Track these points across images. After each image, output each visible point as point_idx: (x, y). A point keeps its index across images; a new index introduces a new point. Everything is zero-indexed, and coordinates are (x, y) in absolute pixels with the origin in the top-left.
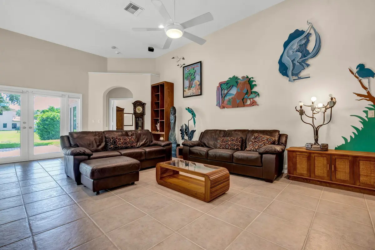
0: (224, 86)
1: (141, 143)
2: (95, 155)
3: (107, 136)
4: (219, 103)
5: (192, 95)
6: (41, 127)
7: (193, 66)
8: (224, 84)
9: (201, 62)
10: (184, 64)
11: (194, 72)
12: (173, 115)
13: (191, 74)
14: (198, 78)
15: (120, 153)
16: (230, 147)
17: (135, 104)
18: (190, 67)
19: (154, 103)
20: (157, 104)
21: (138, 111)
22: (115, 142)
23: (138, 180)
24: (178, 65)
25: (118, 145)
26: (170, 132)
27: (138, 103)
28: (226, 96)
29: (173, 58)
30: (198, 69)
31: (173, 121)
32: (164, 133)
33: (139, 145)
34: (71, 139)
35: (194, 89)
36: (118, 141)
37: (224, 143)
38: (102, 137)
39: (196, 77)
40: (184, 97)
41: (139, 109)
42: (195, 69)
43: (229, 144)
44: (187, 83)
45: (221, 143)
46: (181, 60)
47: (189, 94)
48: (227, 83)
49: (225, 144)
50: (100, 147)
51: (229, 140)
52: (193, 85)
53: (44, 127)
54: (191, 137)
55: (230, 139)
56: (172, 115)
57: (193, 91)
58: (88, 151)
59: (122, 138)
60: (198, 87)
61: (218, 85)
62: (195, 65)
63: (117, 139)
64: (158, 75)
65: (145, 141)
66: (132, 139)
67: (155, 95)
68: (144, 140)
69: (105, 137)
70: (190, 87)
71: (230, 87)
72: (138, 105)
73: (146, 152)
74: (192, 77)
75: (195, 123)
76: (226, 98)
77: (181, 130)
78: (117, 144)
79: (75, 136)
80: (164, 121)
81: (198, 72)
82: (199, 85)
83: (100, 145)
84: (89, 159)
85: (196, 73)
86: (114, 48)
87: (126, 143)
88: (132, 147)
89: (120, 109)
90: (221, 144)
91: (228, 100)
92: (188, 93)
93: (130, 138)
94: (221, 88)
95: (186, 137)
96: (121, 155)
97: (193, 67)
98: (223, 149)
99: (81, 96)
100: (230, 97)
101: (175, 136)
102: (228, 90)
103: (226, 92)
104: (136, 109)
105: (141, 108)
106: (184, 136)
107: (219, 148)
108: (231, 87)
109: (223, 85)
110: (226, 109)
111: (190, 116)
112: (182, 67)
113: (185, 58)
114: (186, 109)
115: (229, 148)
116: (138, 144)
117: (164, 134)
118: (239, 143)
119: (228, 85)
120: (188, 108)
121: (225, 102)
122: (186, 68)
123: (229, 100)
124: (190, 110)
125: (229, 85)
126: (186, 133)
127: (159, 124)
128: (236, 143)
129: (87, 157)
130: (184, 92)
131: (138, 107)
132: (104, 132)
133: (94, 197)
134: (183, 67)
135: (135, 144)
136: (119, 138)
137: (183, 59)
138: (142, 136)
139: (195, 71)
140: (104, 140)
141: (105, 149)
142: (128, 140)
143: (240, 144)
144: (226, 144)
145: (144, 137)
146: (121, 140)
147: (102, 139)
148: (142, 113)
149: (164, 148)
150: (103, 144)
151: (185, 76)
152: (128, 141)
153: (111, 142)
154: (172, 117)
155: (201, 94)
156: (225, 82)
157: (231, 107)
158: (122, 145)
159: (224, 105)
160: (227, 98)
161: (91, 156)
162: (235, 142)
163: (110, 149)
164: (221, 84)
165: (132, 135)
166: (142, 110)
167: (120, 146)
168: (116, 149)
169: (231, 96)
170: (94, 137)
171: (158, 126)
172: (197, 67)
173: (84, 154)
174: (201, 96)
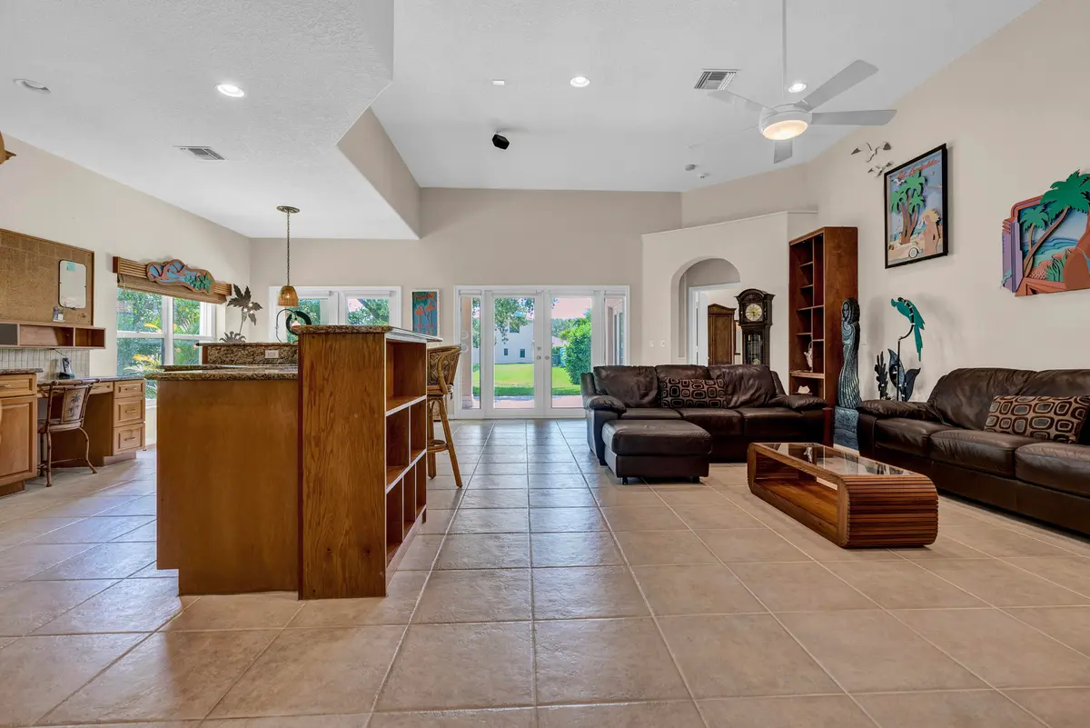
0: (1034, 217)
1: (744, 398)
2: (630, 413)
3: (662, 375)
4: (1013, 276)
5: (913, 256)
6: (574, 356)
7: (917, 165)
8: (1034, 207)
9: (943, 148)
10: (889, 165)
11: (921, 184)
12: (849, 323)
13: (910, 192)
14: (934, 200)
15: (681, 414)
16: (1029, 430)
17: (743, 299)
18: (908, 170)
19: (799, 291)
20: (807, 293)
21: (750, 317)
22: (675, 391)
23: (706, 475)
24: (871, 170)
25: (681, 397)
26: (843, 373)
27: (751, 297)
28: (1042, 250)
29: (857, 151)
30: (934, 172)
31: (849, 342)
32: (822, 376)
33: (736, 402)
34: (596, 378)
35: (921, 239)
36: (681, 388)
37: (1009, 415)
38: (652, 378)
39: (929, 201)
40: (887, 267)
41: (754, 313)
42: (923, 174)
43: (1026, 419)
44: (897, 221)
45: (998, 414)
46: (881, 151)
47: (904, 256)
48: (1044, 203)
49: (1013, 417)
50: (647, 399)
51: (1030, 406)
52: (918, 227)
53: (578, 357)
54: (907, 392)
55: (1033, 403)
56: (846, 323)
57: (920, 243)
58: (618, 403)
59: (691, 383)
60: (936, 231)
61: (1008, 216)
62: (925, 161)
63: (680, 385)
64: (813, 209)
65: (752, 395)
66: (716, 386)
67: (801, 268)
68: (752, 392)
69: (658, 379)
70: (907, 234)
71: (1057, 216)
72: (750, 300)
73: (742, 418)
74: (916, 200)
75: (919, 346)
76: (1041, 258)
77: (877, 368)
78: (679, 396)
79: (604, 373)
80: (824, 340)
81: (936, 181)
82: (938, 223)
83: (646, 395)
84: (620, 418)
85: (929, 184)
86: (693, 167)
87: (701, 394)
88: (715, 405)
89: (724, 311)
90: (998, 418)
91: (1051, 265)
92: (902, 251)
93: (711, 382)
94: (1021, 226)
95: (891, 391)
96: (683, 418)
97: (919, 167)
98: (1002, 432)
99: (627, 289)
100: (1061, 252)
101: (857, 386)
102: (1052, 227)
103: (1040, 234)
104: (747, 311)
105: (758, 307)
106: (886, 386)
107: (992, 429)
108: (1063, 217)
109: (1026, 211)
110: (1040, 296)
111: (905, 323)
112: (883, 175)
113: (891, 144)
114: (894, 303)
115: (1028, 432)
116: (735, 399)
117: (824, 378)
118: (1073, 415)
119: (1048, 210)
120: (900, 299)
121: (1039, 271)
122: (895, 177)
123: (1054, 264)
124: (905, 307)
125: (1053, 210)
126: (893, 377)
127: (811, 351)
128: (1056, 418)
129: (614, 415)
130: (890, 251)
131: (752, 305)
132: (656, 368)
133: (619, 486)
134: (886, 175)
135: (722, 400)
136: (685, 383)
137: (887, 147)
138: (745, 379)
139: (923, 182)
140: (655, 385)
141: (656, 403)
142: (706, 387)
143: (1075, 421)
144: (1015, 420)
145: (751, 382)
146: (688, 386)
147: (651, 383)
148: (761, 322)
149: (799, 415)
150: (653, 394)
151: (893, 200)
152: (705, 389)
153: (668, 389)
154: (847, 329)
155: (945, 252)
156: (1039, 202)
157: (1063, 286)
158: (691, 398)
159: (1031, 282)
160: (1045, 258)
161: (624, 414)
162: (1055, 413)
163: (665, 404)
164: (1019, 211)
165: (718, 377)
166: (761, 314)
167: (685, 399)
168: (677, 405)
169: (1063, 249)
170: (636, 379)
171: (809, 355)
172: (930, 164)
173: (610, 408)
174: (945, 257)
